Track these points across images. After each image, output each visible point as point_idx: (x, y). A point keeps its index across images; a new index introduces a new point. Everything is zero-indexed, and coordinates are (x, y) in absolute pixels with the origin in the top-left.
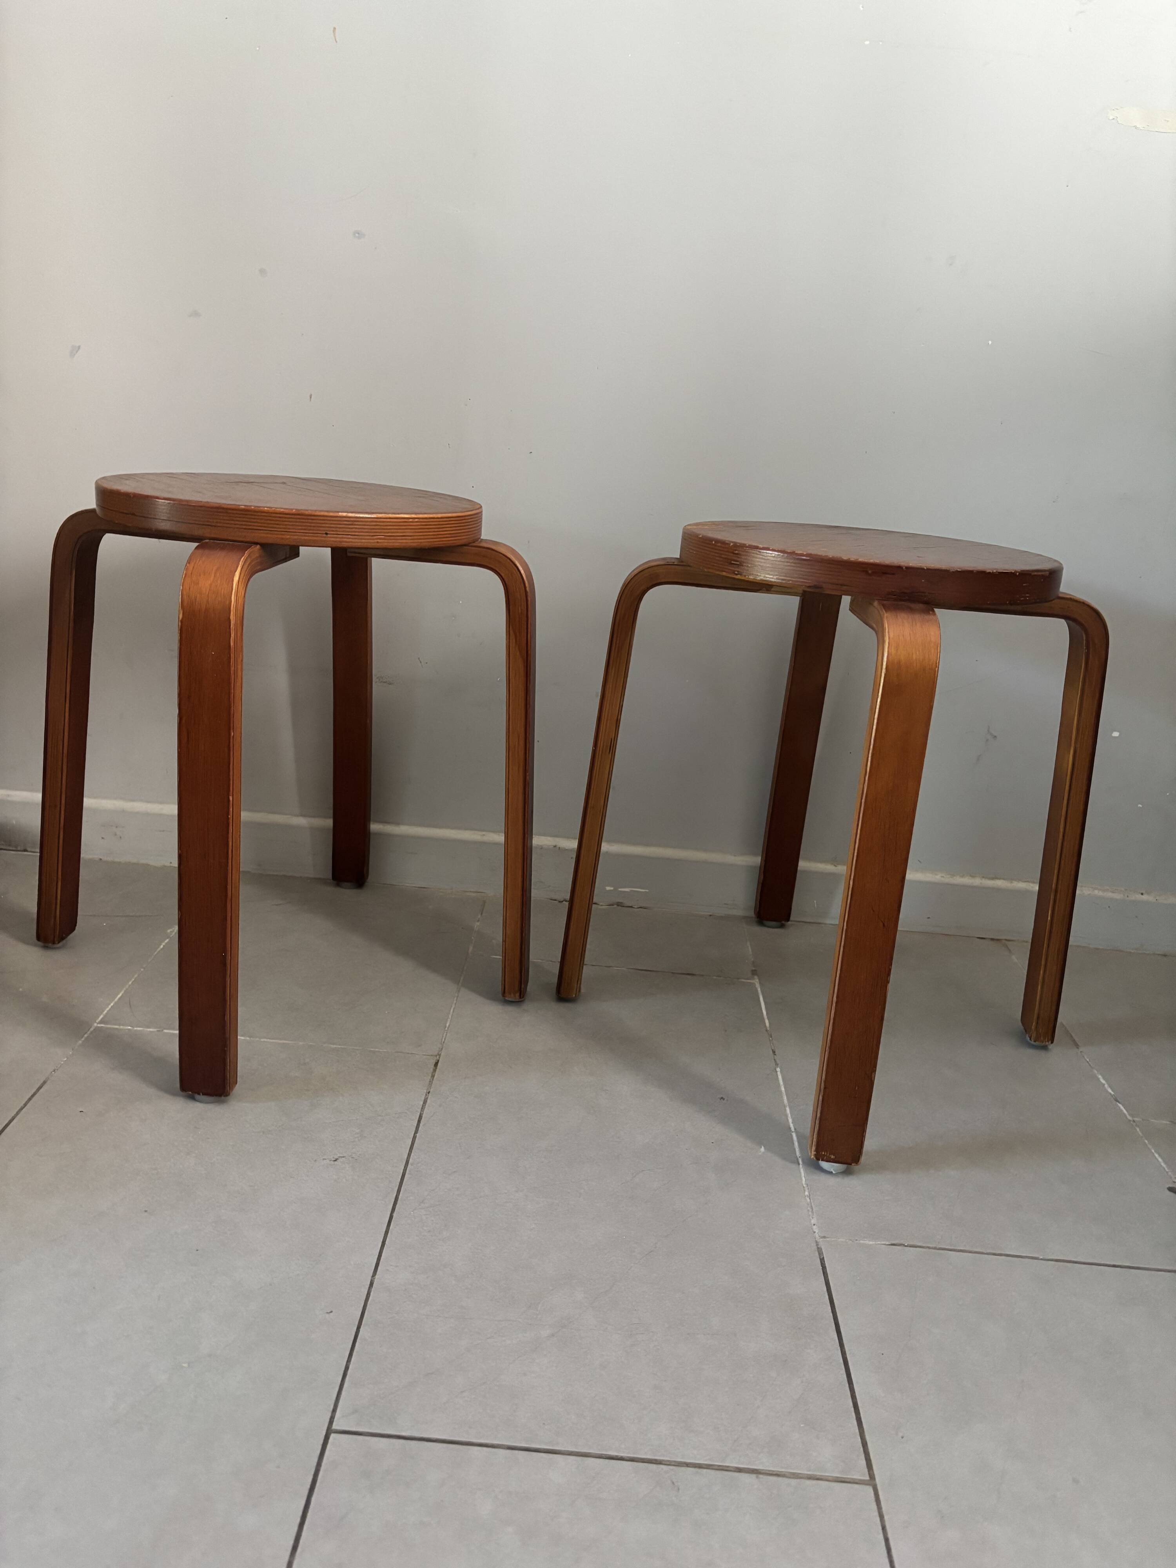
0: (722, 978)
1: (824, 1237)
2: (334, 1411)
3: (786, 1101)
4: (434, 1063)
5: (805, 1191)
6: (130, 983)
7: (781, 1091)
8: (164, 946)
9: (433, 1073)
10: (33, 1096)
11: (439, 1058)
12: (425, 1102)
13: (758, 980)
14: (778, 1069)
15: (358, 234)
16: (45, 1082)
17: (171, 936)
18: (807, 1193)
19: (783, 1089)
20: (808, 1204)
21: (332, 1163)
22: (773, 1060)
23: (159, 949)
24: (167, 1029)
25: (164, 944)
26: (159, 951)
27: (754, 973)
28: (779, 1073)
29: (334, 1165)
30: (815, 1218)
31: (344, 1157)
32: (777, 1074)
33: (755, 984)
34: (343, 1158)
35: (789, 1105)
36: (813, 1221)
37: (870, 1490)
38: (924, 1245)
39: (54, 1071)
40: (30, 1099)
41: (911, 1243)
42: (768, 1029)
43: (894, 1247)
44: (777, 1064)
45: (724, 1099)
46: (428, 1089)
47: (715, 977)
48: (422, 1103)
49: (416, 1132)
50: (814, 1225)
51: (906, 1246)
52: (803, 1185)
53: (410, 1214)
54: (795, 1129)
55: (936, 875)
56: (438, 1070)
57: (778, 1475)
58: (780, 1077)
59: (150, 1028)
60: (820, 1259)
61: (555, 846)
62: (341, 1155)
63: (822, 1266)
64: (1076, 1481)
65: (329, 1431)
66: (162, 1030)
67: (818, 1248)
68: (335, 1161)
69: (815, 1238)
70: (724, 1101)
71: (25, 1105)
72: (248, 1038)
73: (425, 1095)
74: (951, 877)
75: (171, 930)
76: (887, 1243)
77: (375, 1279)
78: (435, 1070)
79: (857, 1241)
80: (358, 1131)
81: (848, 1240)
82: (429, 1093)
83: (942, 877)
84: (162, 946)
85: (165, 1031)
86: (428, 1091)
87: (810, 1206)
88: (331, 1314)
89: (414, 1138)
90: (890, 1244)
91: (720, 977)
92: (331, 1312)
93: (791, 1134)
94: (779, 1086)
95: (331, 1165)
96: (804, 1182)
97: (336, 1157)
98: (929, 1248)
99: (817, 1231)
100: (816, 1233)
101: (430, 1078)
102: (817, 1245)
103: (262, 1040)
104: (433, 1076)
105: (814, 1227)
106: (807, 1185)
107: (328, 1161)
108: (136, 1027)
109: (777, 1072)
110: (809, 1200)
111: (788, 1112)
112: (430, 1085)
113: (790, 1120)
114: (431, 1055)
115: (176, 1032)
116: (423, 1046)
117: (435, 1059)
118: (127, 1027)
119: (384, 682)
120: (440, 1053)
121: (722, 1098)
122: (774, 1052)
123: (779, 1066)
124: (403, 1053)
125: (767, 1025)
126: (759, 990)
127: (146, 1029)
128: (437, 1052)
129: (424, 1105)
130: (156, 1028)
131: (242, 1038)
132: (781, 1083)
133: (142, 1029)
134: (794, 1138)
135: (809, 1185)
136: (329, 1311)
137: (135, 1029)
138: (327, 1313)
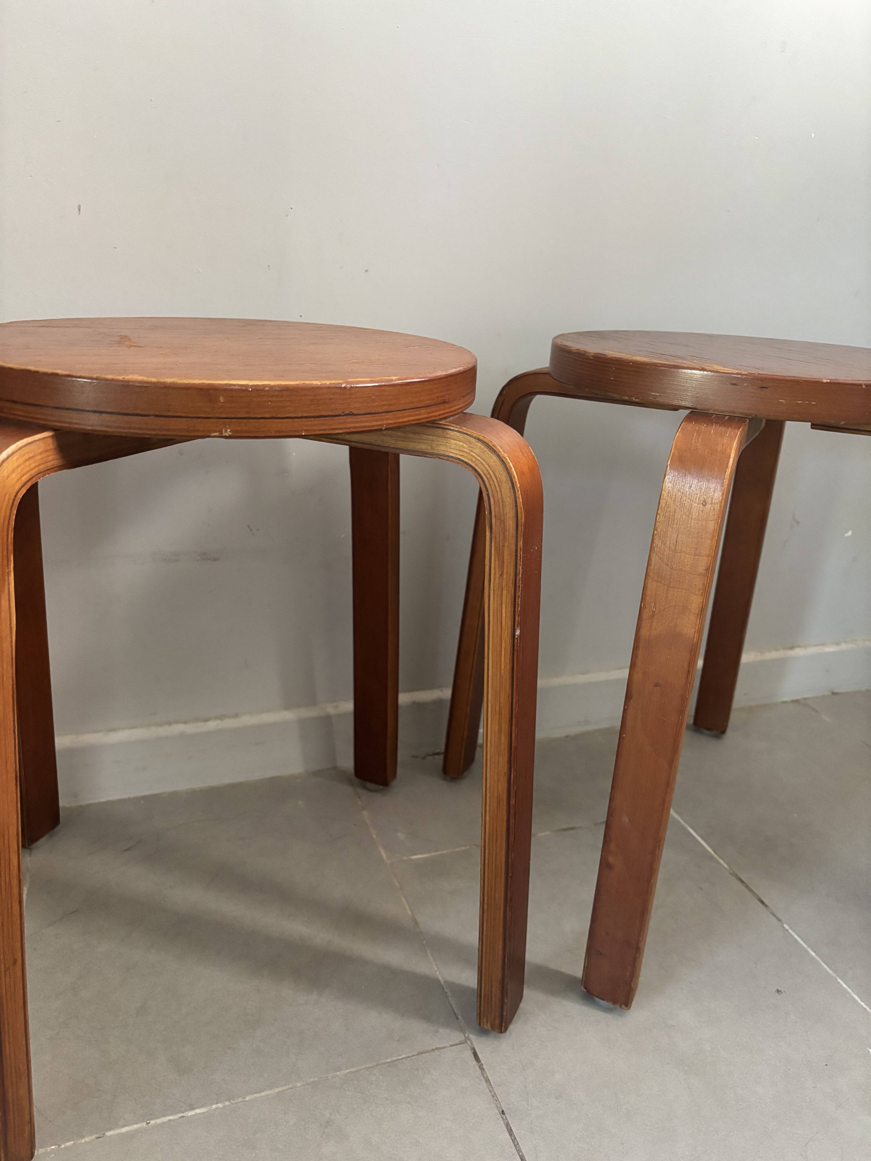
3: (830, 971)
4: (472, 1055)
7: (813, 958)
9: (482, 1074)
11: (472, 1043)
12: (510, 1132)
14: (786, 926)
19: (813, 954)
22: (771, 915)
24: (110, 1129)
28: (790, 931)
32: (790, 933)
42: (729, 869)
44: (780, 920)
46: (497, 1106)
48: (507, 1135)
56: (485, 1067)
58: (796, 937)
59: (83, 1137)
66: (104, 1134)
70: (783, 994)
72: (227, 1103)
73: (501, 1118)
78: (482, 1069)
82: (503, 1112)
85: (108, 1134)
86: (501, 1111)
94: (806, 950)
101: (486, 1084)
104: (487, 1081)
108: (63, 1143)
109: (787, 930)
111: (844, 986)
112: (494, 1096)
113: (856, 997)
114: (460, 1043)
115: (124, 1130)
116: (441, 1030)
117: (469, 1048)
118: (49, 1149)
119: (208, 559)
120: (467, 1035)
121: (778, 991)
122: (762, 902)
123: (783, 921)
124: (427, 1052)
125: (726, 866)
126: (681, 820)
127: (79, 1142)
128: (462, 1035)
129: (514, 1140)
130: (91, 1133)
131: (220, 1105)
132: (805, 946)
133: (72, 1142)
137: (63, 1146)
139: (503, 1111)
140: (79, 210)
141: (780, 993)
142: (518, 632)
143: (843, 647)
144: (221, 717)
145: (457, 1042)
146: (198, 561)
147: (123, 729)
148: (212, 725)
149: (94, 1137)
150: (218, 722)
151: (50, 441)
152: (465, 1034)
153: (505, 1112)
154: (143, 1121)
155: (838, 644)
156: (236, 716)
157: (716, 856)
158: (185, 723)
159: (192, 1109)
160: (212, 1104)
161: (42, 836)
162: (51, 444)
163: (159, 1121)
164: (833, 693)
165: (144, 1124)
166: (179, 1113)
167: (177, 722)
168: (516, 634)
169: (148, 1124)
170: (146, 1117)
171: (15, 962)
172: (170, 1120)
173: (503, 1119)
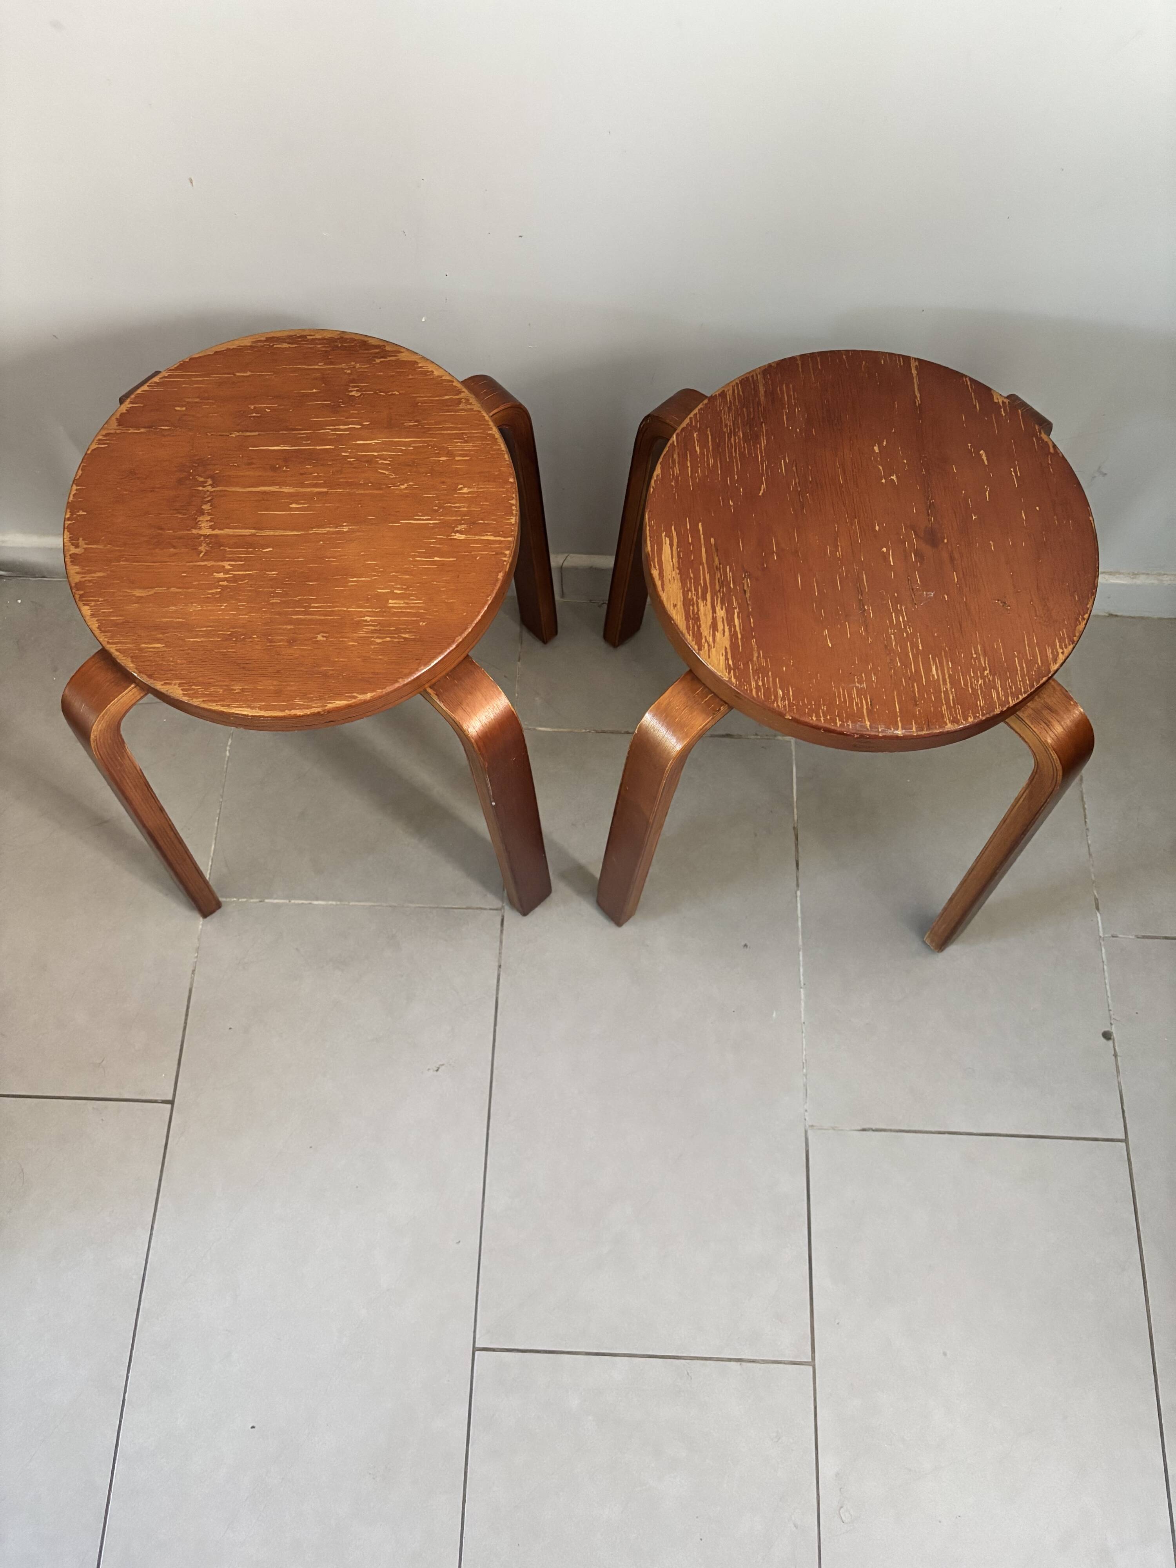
1: (812, 1126)
2: (475, 1331)
3: (800, 943)
4: (500, 921)
5: (803, 1068)
6: (216, 825)
7: (797, 926)
9: (500, 936)
10: (187, 1012)
11: (504, 912)
12: (498, 980)
14: (799, 893)
16: (190, 991)
18: (805, 1071)
19: (800, 924)
20: (804, 1085)
21: (435, 1072)
22: (796, 879)
23: (227, 758)
24: (267, 898)
28: (798, 899)
29: (437, 1076)
30: (808, 1104)
32: (796, 901)
33: (791, 744)
34: (443, 1066)
35: (803, 950)
36: (806, 1106)
37: (811, 1368)
38: (887, 1128)
39: (193, 973)
40: (186, 1015)
41: (878, 1128)
42: (796, 822)
43: (865, 1132)
44: (798, 885)
46: (499, 961)
47: (752, 738)
48: (495, 981)
49: (495, 1026)
50: (806, 1111)
51: (873, 1131)
52: (802, 1060)
53: (502, 1129)
54: (804, 984)
56: (504, 932)
57: (754, 1361)
58: (799, 906)
59: (252, 897)
60: (806, 1150)
62: (441, 1063)
63: (806, 1160)
64: (945, 1354)
65: (475, 1349)
66: (264, 900)
67: (806, 1136)
68: (437, 1070)
69: (805, 1126)
70: (747, 949)
71: (186, 1023)
72: (338, 903)
76: (859, 1128)
77: (484, 1206)
78: (502, 933)
79: (836, 1129)
80: (450, 1028)
81: (829, 1128)
82: (500, 966)
84: (228, 754)
85: (267, 901)
87: (805, 1087)
88: (460, 1244)
89: (495, 1029)
90: (861, 1130)
93: (800, 991)
94: (797, 919)
95: (434, 1076)
96: (804, 1057)
97: (438, 1066)
98: (891, 1130)
99: (807, 1119)
100: (806, 1121)
101: (499, 944)
102: (806, 1134)
103: (350, 903)
104: (501, 942)
105: (806, 1114)
106: (806, 1060)
107: (432, 1071)
108: (240, 898)
109: (797, 897)
110: (805, 1079)
111: (801, 958)
112: (500, 953)
113: (801, 970)
114: (496, 909)
116: (488, 895)
117: (501, 915)
120: (504, 905)
121: (746, 946)
122: (798, 865)
123: (800, 888)
124: (473, 909)
125: (796, 818)
126: (794, 753)
127: (250, 900)
128: (501, 903)
129: (498, 986)
130: (257, 897)
131: (334, 903)
132: (799, 915)
133: (246, 900)
134: (803, 997)
135: (808, 1061)
136: (458, 1241)
137: (240, 900)
138: (457, 1243)
141: (745, 947)
145: (495, 907)
149: (258, 900)
152: (503, 903)
154: (287, 899)
157: (795, 804)
159: (317, 899)
160: (329, 900)
163: (297, 902)
164: (1111, 615)
165: (287, 901)
166: (309, 900)
169: (290, 901)
170: (289, 897)
172: (303, 903)
173: (498, 969)
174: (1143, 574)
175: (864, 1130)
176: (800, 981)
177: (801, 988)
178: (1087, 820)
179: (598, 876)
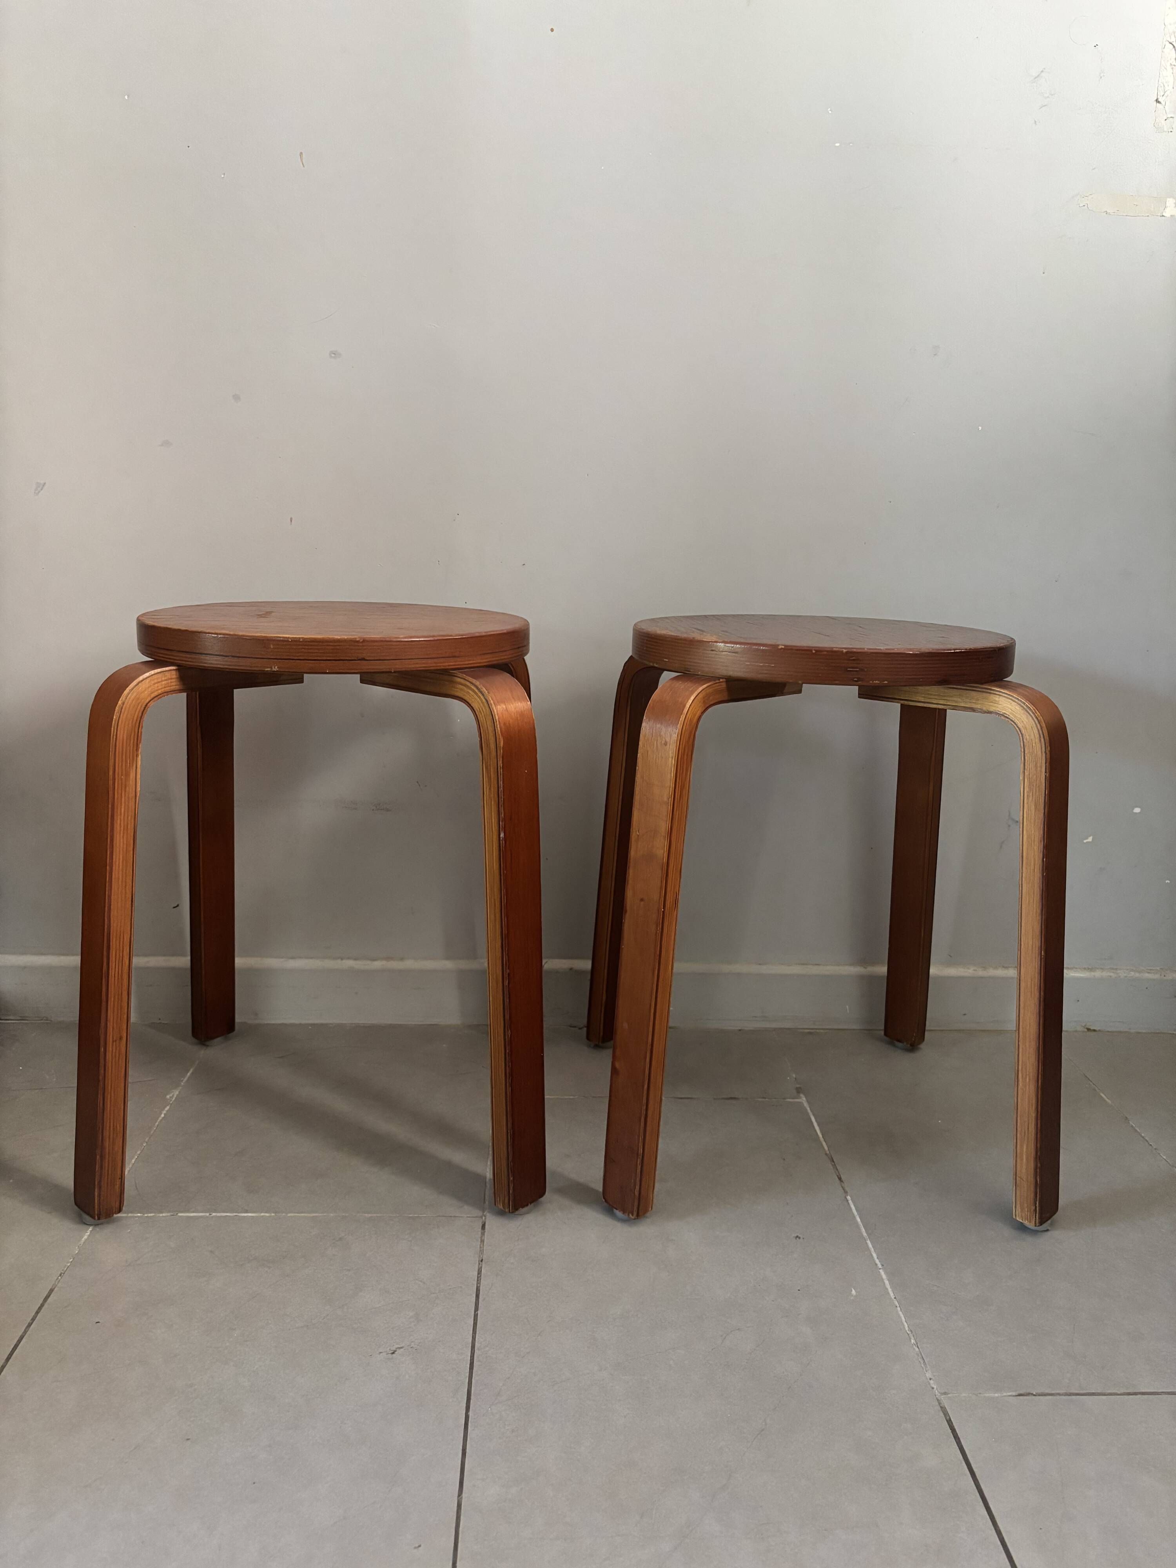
0: (767, 1099)
1: (945, 1393)
3: (865, 1234)
4: (481, 1225)
5: (910, 1339)
6: (133, 1161)
7: (857, 1222)
8: (165, 1114)
9: (481, 1237)
10: (40, 1308)
11: (485, 1219)
12: (479, 1272)
13: (804, 1099)
14: (849, 1198)
15: (335, 354)
16: (51, 1291)
17: (171, 1102)
18: (913, 1341)
19: (859, 1220)
20: (918, 1355)
21: (390, 1356)
22: (841, 1188)
23: (160, 1118)
25: (164, 1112)
26: (161, 1120)
27: (799, 1091)
28: (850, 1202)
29: (392, 1359)
30: (930, 1371)
31: (401, 1348)
32: (849, 1203)
33: (803, 1103)
34: (402, 1350)
35: (869, 1238)
36: (929, 1375)
38: (1053, 1392)
39: (60, 1275)
40: (37, 1313)
41: (1039, 1391)
42: (828, 1152)
43: (1021, 1397)
44: (846, 1192)
45: (800, 1238)
46: (480, 1256)
47: (760, 1100)
48: (476, 1273)
49: (476, 1309)
50: (930, 1379)
51: (1034, 1395)
52: (906, 1332)
53: (488, 1410)
54: (882, 1265)
55: (968, 968)
56: (486, 1233)
58: (852, 1206)
59: (162, 1213)
60: (947, 1421)
61: (571, 969)
62: (399, 1346)
63: (951, 1429)
66: (177, 1214)
67: (941, 1407)
68: (393, 1353)
69: (935, 1396)
70: (800, 1240)
71: (33, 1319)
72: (273, 1214)
73: (478, 1264)
74: (985, 970)
75: (171, 1095)
76: (1014, 1394)
77: (462, 1498)
78: (483, 1234)
79: (982, 1395)
80: (411, 1314)
81: (970, 1395)
83: (974, 970)
84: (163, 1115)
85: (180, 1214)
86: (480, 1259)
87: (920, 1356)
88: (420, 1548)
89: (476, 1316)
90: (1017, 1394)
91: (765, 1098)
92: (420, 1546)
93: (879, 1272)
94: (854, 1217)
95: (389, 1359)
96: (907, 1329)
97: (394, 1349)
98: (1059, 1394)
99: (935, 1387)
100: (935, 1389)
101: (479, 1243)
102: (940, 1404)
103: (289, 1215)
104: (482, 1241)
105: (932, 1382)
106: (911, 1331)
107: (384, 1354)
108: (147, 1213)
109: (847, 1201)
110: (917, 1349)
111: (870, 1246)
112: (482, 1251)
113: (875, 1255)
115: (192, 1215)
116: (466, 1207)
117: (481, 1221)
118: (136, 1215)
119: (381, 810)
120: (485, 1213)
122: (840, 1179)
123: (849, 1193)
124: (446, 1217)
125: (826, 1148)
126: (808, 1109)
127: (158, 1215)
128: (481, 1213)
129: (479, 1276)
130: (169, 1212)
131: (267, 1215)
132: (856, 1214)
133: (153, 1214)
134: (884, 1277)
135: (913, 1331)
136: (417, 1546)
137: (146, 1215)
138: (415, 1548)
139: (482, 1260)
140: (291, 521)
141: (797, 1238)
142: (502, 835)
143: (1098, 974)
144: (388, 959)
145: (475, 1216)
146: (373, 810)
147: (300, 958)
148: (378, 964)
150: (384, 962)
151: (174, 672)
153: (483, 1260)
154: (207, 1212)
155: (1091, 969)
156: (402, 959)
157: (822, 1140)
158: (355, 959)
159: (247, 1212)
160: (261, 1213)
161: (217, 1037)
162: (174, 675)
163: (219, 1214)
164: (1089, 1030)
165: (208, 1214)
166: (236, 1213)
167: (349, 958)
168: (501, 836)
169: (210, 1214)
170: (210, 1210)
171: (121, 1038)
172: (226, 1216)
173: (479, 1264)
174: (1098, 968)
175: (1020, 1395)
176: (876, 1264)
177: (880, 1269)
178: (1150, 1143)
179: (601, 1190)
